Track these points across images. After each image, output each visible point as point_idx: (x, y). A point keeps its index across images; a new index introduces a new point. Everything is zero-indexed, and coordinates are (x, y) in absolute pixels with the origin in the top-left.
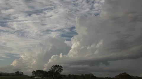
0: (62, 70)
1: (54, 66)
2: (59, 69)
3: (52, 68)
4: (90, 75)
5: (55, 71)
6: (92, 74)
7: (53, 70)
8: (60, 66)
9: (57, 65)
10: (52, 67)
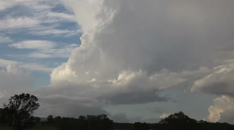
0: (38, 105)
1: (16, 96)
2: (30, 103)
3: (13, 100)
4: (99, 117)
5: (20, 108)
6: (105, 116)
7: (13, 106)
8: (32, 96)
9: (26, 93)
10: (12, 98)
